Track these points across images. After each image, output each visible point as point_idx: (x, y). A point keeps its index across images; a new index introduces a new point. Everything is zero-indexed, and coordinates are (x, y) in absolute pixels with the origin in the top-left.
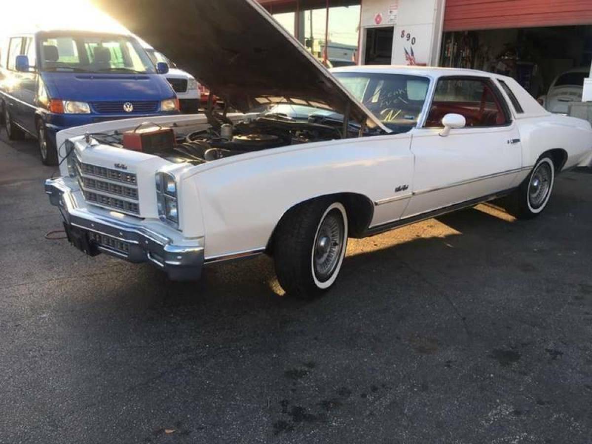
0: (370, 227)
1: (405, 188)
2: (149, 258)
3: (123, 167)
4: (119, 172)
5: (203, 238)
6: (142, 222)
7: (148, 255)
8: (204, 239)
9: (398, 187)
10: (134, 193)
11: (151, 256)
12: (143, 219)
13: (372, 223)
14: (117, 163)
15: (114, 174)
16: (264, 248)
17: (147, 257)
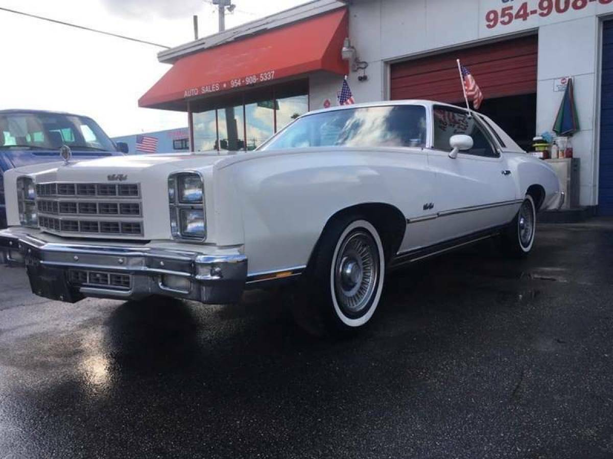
0: (398, 253)
1: (431, 207)
2: (161, 287)
3: (121, 177)
4: (113, 187)
5: (242, 247)
6: (147, 245)
7: (160, 284)
8: (244, 248)
9: (426, 204)
10: (135, 209)
11: (163, 284)
12: (148, 241)
13: (401, 248)
14: (111, 174)
15: (106, 189)
16: (305, 266)
17: (159, 287)
